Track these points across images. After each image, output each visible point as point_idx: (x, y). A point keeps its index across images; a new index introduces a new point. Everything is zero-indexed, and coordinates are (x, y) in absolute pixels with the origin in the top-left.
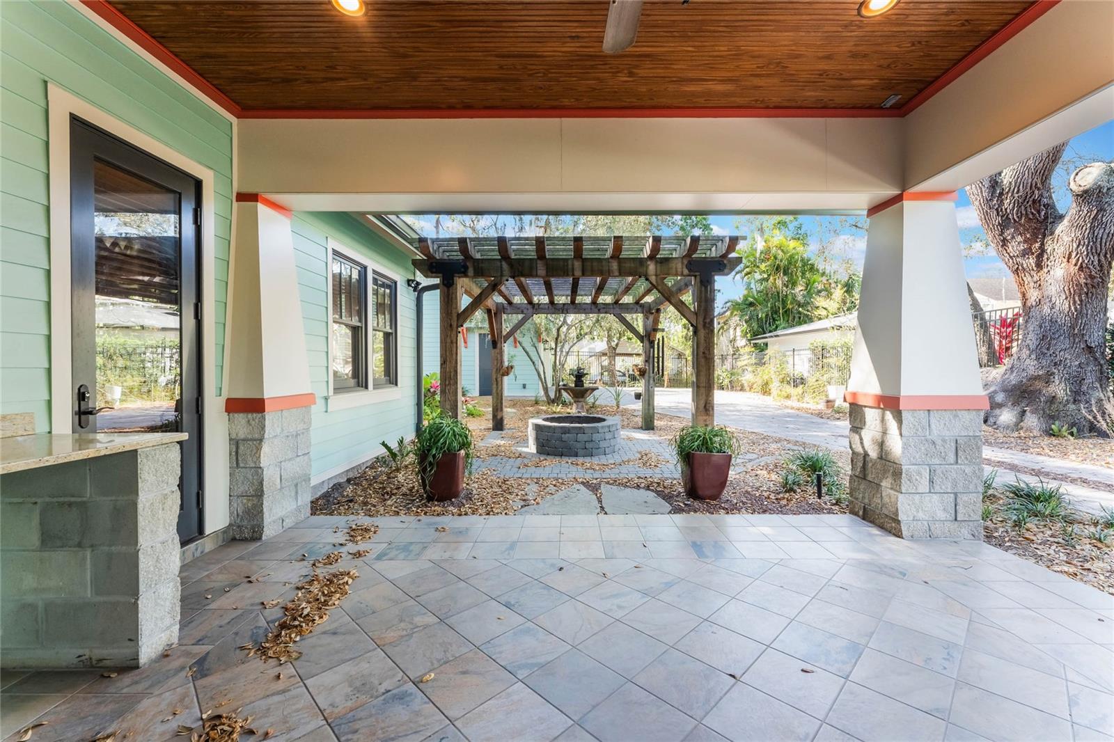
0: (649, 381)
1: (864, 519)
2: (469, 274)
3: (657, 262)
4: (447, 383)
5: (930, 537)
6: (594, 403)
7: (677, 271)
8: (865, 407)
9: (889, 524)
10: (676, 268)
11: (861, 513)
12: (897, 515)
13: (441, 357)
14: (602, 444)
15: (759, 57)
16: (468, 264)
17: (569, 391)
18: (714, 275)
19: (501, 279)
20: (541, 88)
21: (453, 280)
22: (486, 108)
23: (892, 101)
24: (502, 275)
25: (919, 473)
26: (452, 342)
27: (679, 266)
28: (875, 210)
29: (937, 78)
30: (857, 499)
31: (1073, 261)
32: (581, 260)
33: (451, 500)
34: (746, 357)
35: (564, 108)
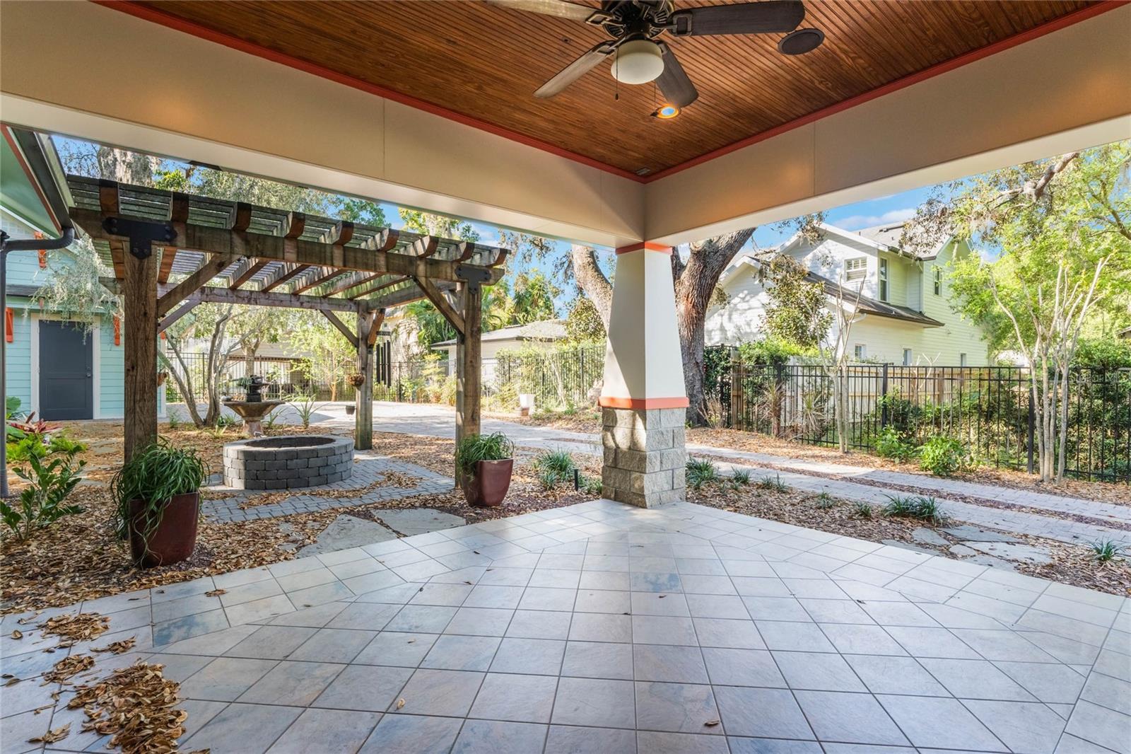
0: (366, 392)
1: (615, 500)
2: (179, 244)
3: (426, 263)
4: (138, 397)
5: (661, 504)
6: (271, 423)
7: (446, 276)
8: (616, 408)
9: (637, 500)
10: (446, 273)
11: (613, 496)
12: (643, 491)
13: (126, 359)
14: (339, 468)
15: (582, 114)
16: (176, 229)
17: (240, 408)
18: (480, 284)
19: (231, 258)
20: (383, 65)
21: (150, 249)
22: (300, 58)
23: (645, 172)
24: (232, 253)
25: (656, 457)
26: (147, 339)
27: (449, 270)
28: (622, 250)
29: (674, 166)
30: (608, 485)
31: (690, 300)
32: (342, 248)
33: (185, 561)
34: (432, 365)
35: (393, 90)
